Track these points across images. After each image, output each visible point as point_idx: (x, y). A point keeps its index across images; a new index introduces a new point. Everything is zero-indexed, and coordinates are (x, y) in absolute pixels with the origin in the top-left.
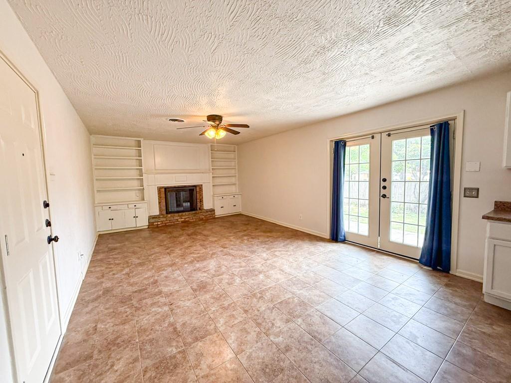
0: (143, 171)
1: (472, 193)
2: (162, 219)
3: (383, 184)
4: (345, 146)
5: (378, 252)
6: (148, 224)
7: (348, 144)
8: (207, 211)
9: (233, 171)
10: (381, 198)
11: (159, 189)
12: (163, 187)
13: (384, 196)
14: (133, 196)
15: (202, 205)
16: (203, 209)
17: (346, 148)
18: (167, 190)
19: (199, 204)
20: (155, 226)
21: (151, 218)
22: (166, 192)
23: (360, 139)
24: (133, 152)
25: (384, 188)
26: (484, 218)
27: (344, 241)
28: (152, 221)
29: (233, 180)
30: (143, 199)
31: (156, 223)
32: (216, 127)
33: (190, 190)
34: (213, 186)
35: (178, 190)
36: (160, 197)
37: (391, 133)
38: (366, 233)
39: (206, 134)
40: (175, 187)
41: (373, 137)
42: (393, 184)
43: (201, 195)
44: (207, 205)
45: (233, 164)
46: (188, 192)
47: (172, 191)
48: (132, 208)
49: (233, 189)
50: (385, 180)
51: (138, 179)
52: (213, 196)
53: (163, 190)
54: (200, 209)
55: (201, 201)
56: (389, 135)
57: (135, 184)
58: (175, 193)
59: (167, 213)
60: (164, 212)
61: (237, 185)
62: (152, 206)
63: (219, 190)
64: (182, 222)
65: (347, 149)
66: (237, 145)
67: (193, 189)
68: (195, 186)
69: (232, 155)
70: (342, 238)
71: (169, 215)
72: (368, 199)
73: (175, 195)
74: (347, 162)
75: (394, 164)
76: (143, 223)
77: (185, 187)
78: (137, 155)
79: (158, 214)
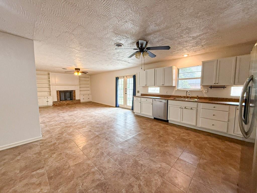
0: (51, 84)
1: (138, 92)
2: (58, 103)
4: (118, 79)
6: (52, 104)
8: (77, 100)
9: (88, 85)
10: (126, 94)
11: (57, 91)
12: (58, 91)
14: (46, 94)
15: (75, 98)
16: (75, 99)
18: (60, 92)
19: (74, 98)
20: (55, 105)
21: (53, 102)
22: (60, 93)
23: (121, 77)
24: (46, 77)
27: (118, 107)
28: (55, 103)
29: (88, 89)
30: (51, 95)
31: (56, 104)
32: (78, 72)
33: (70, 92)
34: (80, 91)
35: (65, 92)
36: (57, 95)
38: (123, 104)
39: (74, 74)
40: (64, 91)
41: (124, 77)
42: (127, 90)
43: (75, 94)
44: (77, 98)
45: (88, 82)
46: (69, 93)
47: (63, 92)
48: (46, 98)
49: (89, 92)
51: (48, 87)
52: (80, 95)
53: (59, 92)
54: (74, 99)
55: (75, 96)
56: (127, 77)
57: (47, 89)
58: (64, 93)
59: (60, 101)
60: (59, 100)
61: (90, 91)
62: (54, 98)
63: (82, 92)
64: (67, 104)
65: (119, 80)
66: (90, 75)
67: (71, 92)
68: (72, 91)
69: (88, 79)
70: (118, 106)
71: (61, 101)
73: (64, 94)
74: (119, 84)
75: (127, 85)
76: (51, 103)
77: (68, 91)
78: (48, 78)
79: (57, 101)
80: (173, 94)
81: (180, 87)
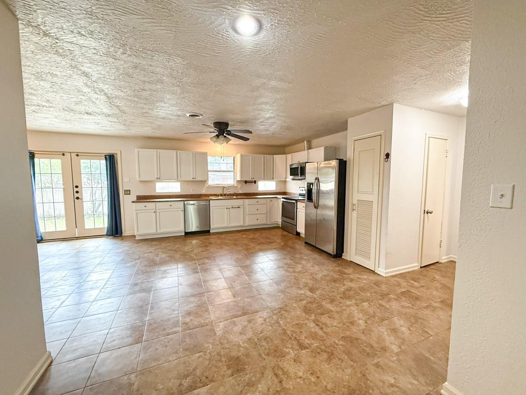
1: (128, 192)
3: (76, 190)
4: (33, 157)
5: (76, 239)
7: (36, 155)
10: (75, 200)
13: (78, 198)
17: (35, 159)
23: (50, 154)
25: (77, 192)
26: (133, 202)
27: (41, 241)
37: (79, 154)
38: (64, 228)
41: (63, 155)
42: (84, 190)
50: (77, 187)
56: (77, 155)
65: (37, 160)
70: (39, 239)
72: (63, 201)
75: (83, 176)
80: (204, 192)
81: (211, 182)
